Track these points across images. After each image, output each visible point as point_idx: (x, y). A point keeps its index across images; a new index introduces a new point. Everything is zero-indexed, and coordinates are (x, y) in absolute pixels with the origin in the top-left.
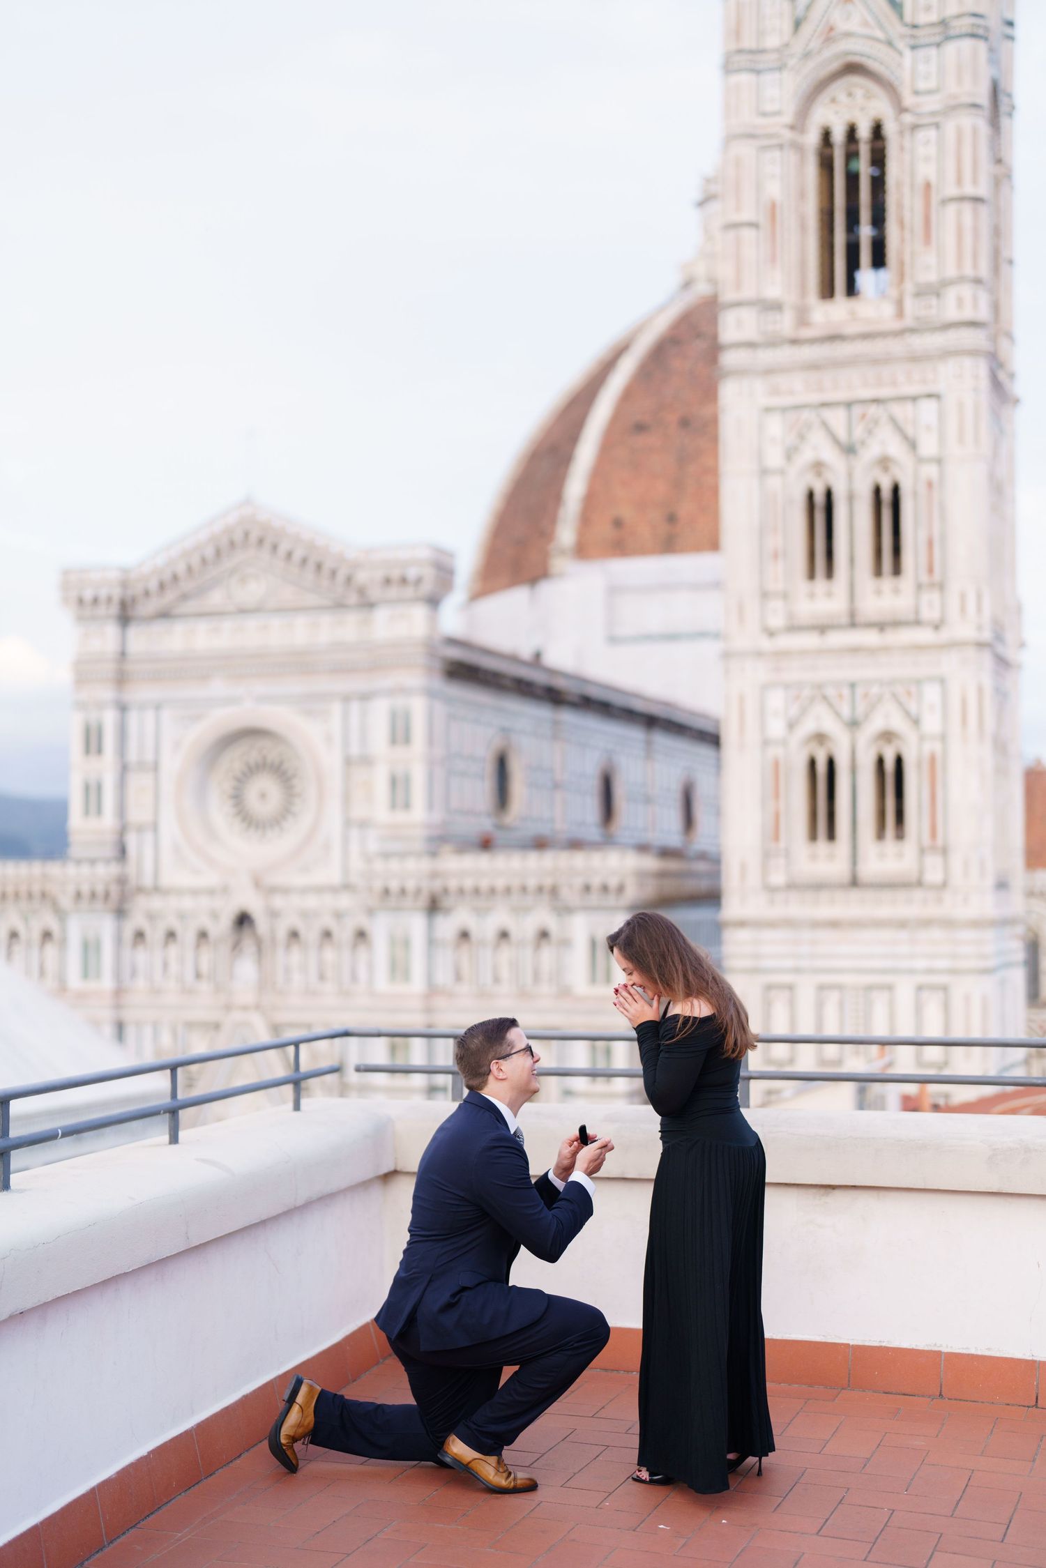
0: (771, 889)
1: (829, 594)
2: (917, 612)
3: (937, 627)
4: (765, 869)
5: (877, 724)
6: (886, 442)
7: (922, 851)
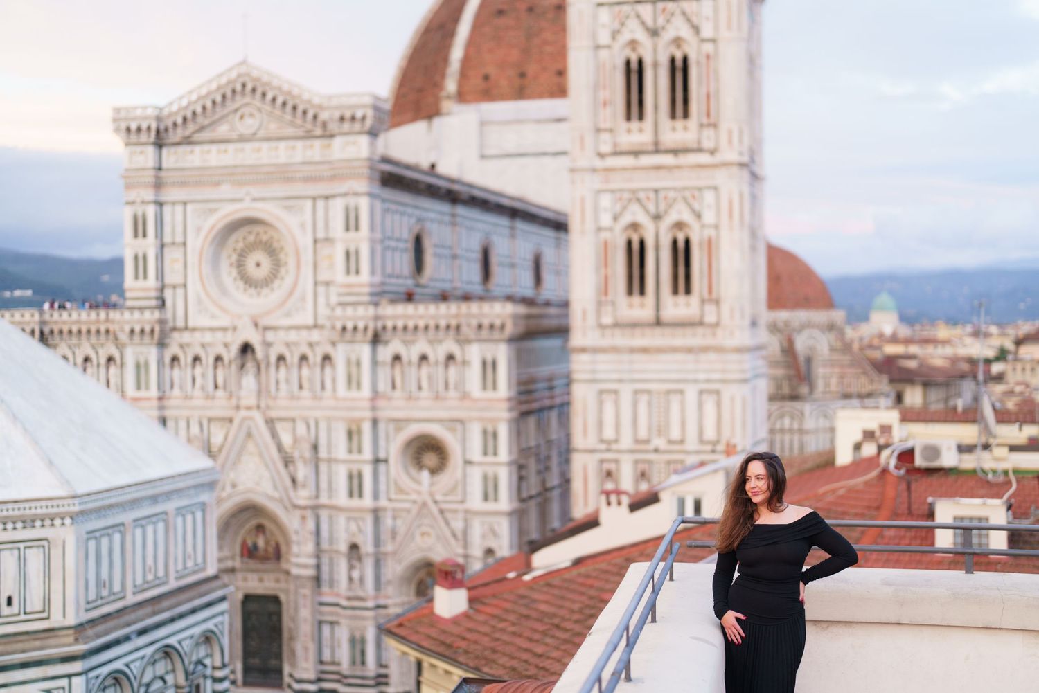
0: (602, 327)
1: (641, 130)
2: (699, 142)
3: (712, 152)
4: (599, 313)
5: (672, 217)
6: (679, 28)
7: (703, 301)
